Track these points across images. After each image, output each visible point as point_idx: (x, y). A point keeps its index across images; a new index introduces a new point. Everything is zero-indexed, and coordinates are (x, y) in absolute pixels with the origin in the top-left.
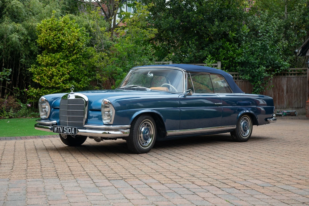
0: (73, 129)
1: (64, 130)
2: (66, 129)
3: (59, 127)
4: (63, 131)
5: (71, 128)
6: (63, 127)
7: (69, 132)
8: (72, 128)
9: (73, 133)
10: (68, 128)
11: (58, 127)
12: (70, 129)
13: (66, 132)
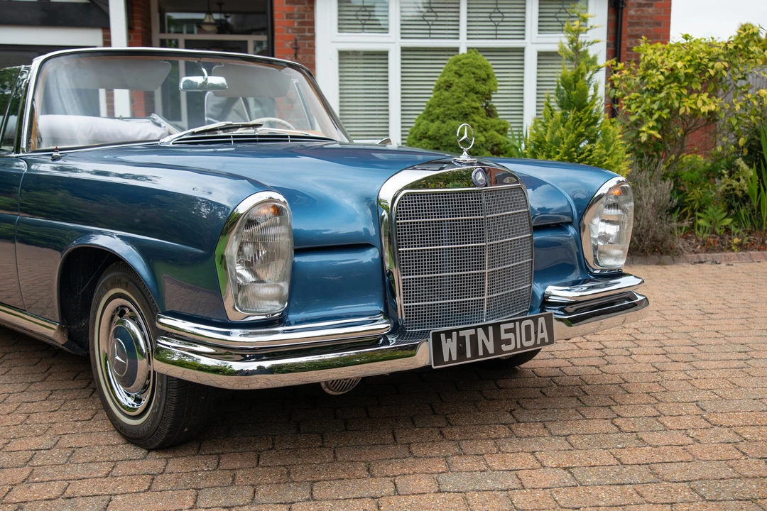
0: (542, 321)
1: (504, 336)
3: (472, 332)
4: (498, 342)
5: (530, 322)
6: (496, 327)
7: (528, 339)
8: (535, 320)
9: (543, 340)
10: (520, 321)
12: (528, 328)
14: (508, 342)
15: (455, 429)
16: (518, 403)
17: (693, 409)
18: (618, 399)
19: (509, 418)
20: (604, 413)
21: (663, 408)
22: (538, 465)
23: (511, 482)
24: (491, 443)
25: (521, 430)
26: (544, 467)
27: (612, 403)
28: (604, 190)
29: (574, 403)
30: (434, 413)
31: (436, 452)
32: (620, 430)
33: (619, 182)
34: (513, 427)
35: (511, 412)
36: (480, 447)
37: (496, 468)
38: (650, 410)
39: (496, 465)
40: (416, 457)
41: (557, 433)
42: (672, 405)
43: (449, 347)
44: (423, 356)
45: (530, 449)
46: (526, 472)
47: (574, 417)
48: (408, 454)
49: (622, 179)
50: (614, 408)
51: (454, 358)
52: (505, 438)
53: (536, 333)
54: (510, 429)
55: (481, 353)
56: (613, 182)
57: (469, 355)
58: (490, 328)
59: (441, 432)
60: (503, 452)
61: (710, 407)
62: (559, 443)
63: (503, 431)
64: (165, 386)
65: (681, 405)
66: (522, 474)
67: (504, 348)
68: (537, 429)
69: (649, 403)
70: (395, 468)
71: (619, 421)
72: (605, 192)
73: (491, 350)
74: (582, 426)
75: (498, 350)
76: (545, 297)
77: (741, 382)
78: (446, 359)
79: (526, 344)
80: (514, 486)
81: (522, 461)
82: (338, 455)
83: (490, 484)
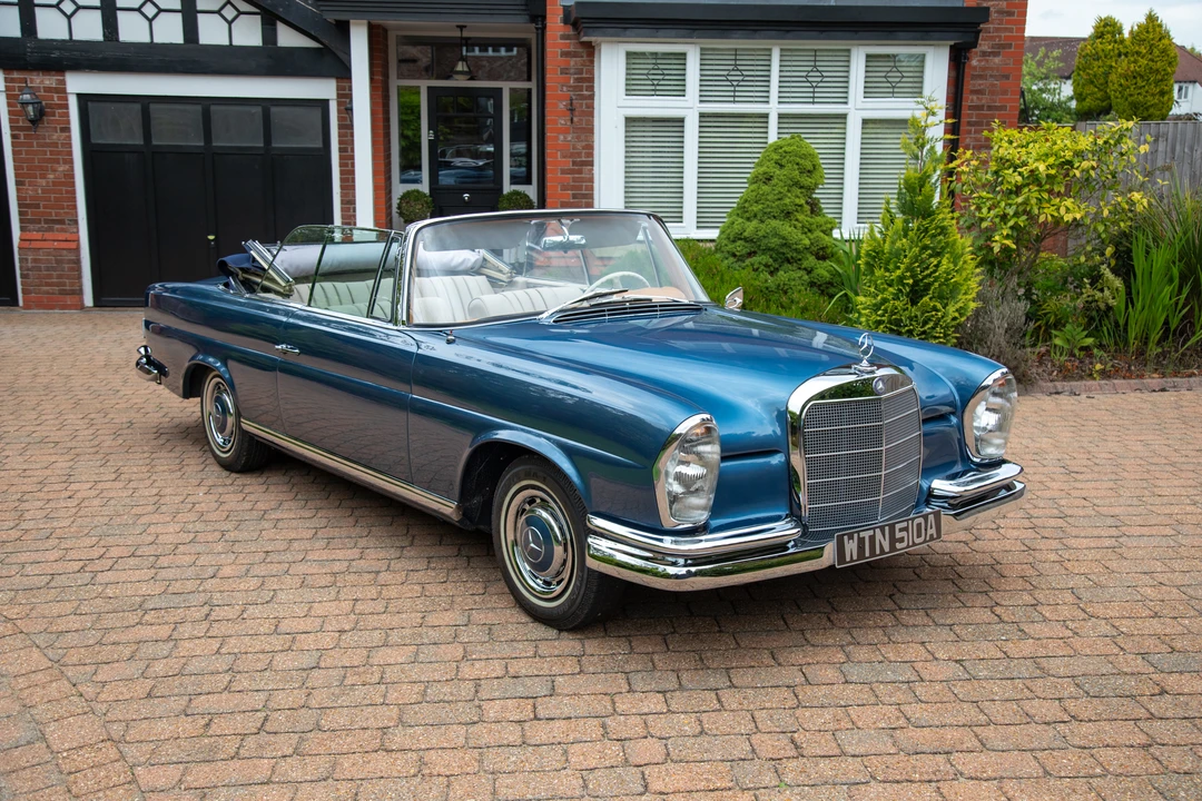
0: (931, 517)
1: (898, 535)
2: (906, 529)
3: (871, 532)
4: (893, 540)
5: (921, 520)
6: (892, 527)
7: (919, 536)
8: (926, 517)
9: (932, 535)
11: (862, 534)
12: (919, 525)
13: (904, 545)
14: (902, 540)
15: (843, 616)
16: (895, 586)
17: (1069, 598)
18: (994, 583)
19: (890, 605)
20: (981, 600)
21: (1040, 596)
22: (930, 657)
23: (910, 675)
24: (880, 631)
25: (904, 617)
26: (936, 659)
27: (987, 588)
28: (989, 382)
29: (950, 588)
30: (816, 597)
31: (831, 641)
32: (1002, 621)
33: (1003, 373)
34: (897, 614)
35: (890, 596)
36: (872, 636)
37: (893, 659)
38: (1027, 598)
39: (891, 656)
40: (813, 645)
41: (942, 621)
42: (1047, 592)
43: (851, 547)
44: (829, 556)
45: (919, 639)
46: (921, 664)
47: (954, 605)
48: (805, 643)
49: (1005, 370)
50: (991, 594)
51: (855, 557)
52: (893, 626)
53: (926, 530)
54: (895, 616)
55: (878, 552)
56: (997, 374)
57: (867, 554)
58: (887, 528)
59: (829, 619)
60: (894, 642)
61: (1086, 595)
62: (945, 633)
63: (888, 620)
64: (585, 576)
65: (1057, 592)
66: (919, 666)
67: (898, 546)
68: (920, 619)
69: (1025, 590)
70: (797, 657)
71: (998, 610)
72: (990, 383)
73: (887, 549)
74: (964, 616)
75: (892, 548)
76: (930, 490)
77: (1114, 565)
78: (848, 559)
79: (917, 541)
80: (913, 679)
81: (914, 652)
82: (739, 641)
83: (890, 676)
